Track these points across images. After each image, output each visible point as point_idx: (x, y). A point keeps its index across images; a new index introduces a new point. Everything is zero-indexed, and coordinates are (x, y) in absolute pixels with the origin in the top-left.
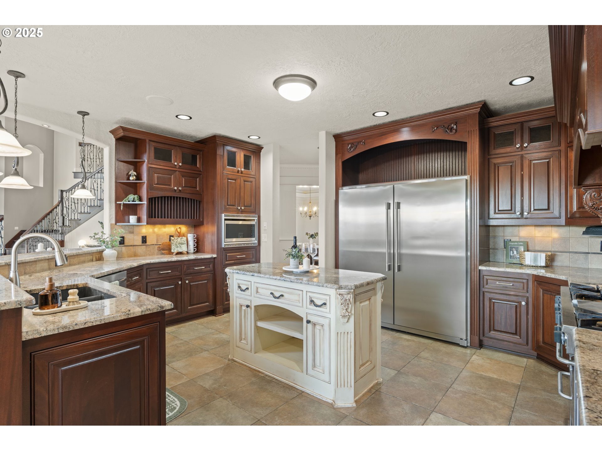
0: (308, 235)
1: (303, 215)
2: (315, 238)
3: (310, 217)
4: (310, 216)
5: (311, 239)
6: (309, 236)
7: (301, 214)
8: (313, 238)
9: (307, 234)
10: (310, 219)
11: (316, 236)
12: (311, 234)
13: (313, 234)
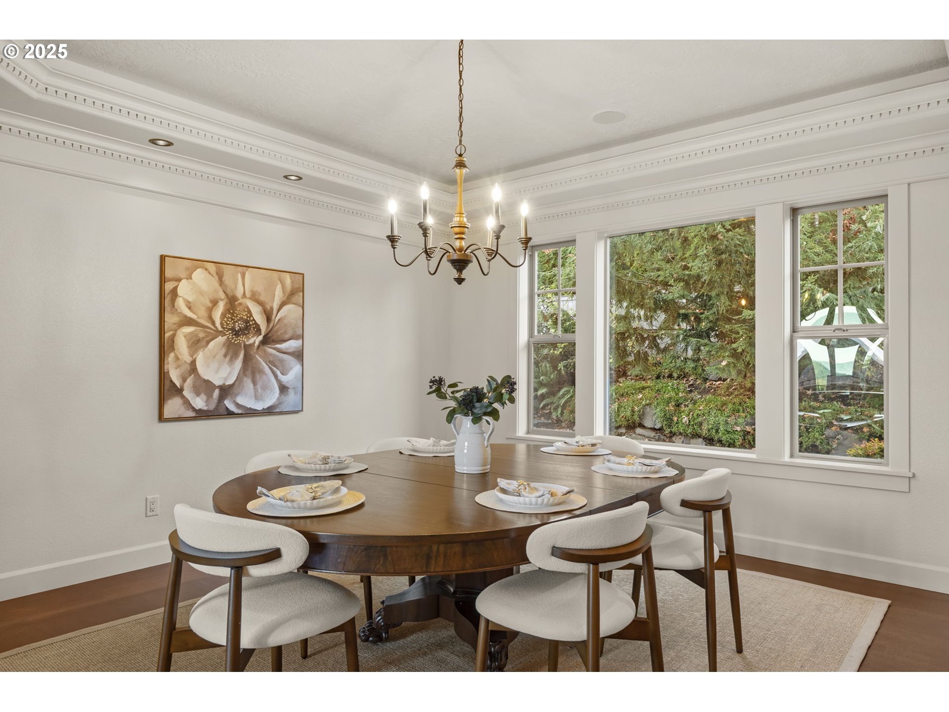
0: (442, 396)
1: (406, 251)
2: (494, 414)
3: (460, 264)
4: (455, 257)
5: (466, 422)
6: (453, 404)
7: (392, 239)
8: (477, 420)
9: (437, 385)
10: (460, 281)
11: (499, 398)
12: (467, 384)
13: (483, 385)
